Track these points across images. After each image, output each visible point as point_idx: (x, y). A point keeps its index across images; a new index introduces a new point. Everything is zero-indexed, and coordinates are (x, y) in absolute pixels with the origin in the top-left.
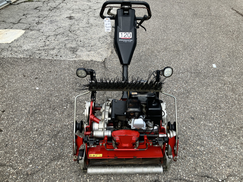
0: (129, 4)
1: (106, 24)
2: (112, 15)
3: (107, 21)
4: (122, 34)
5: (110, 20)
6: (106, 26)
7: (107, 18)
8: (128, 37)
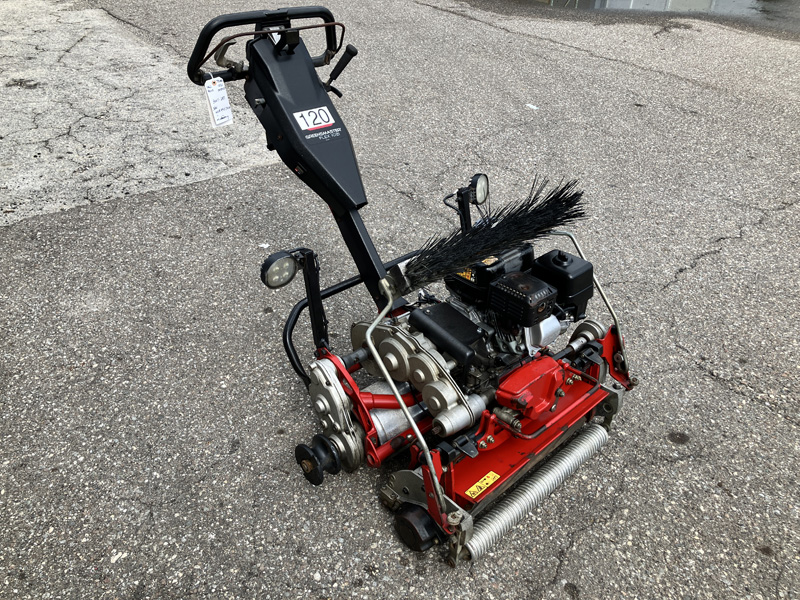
0: (282, 18)
1: (215, 101)
2: (230, 64)
3: (216, 88)
4: (302, 116)
5: (223, 82)
6: (215, 108)
7: (213, 79)
8: (324, 124)
